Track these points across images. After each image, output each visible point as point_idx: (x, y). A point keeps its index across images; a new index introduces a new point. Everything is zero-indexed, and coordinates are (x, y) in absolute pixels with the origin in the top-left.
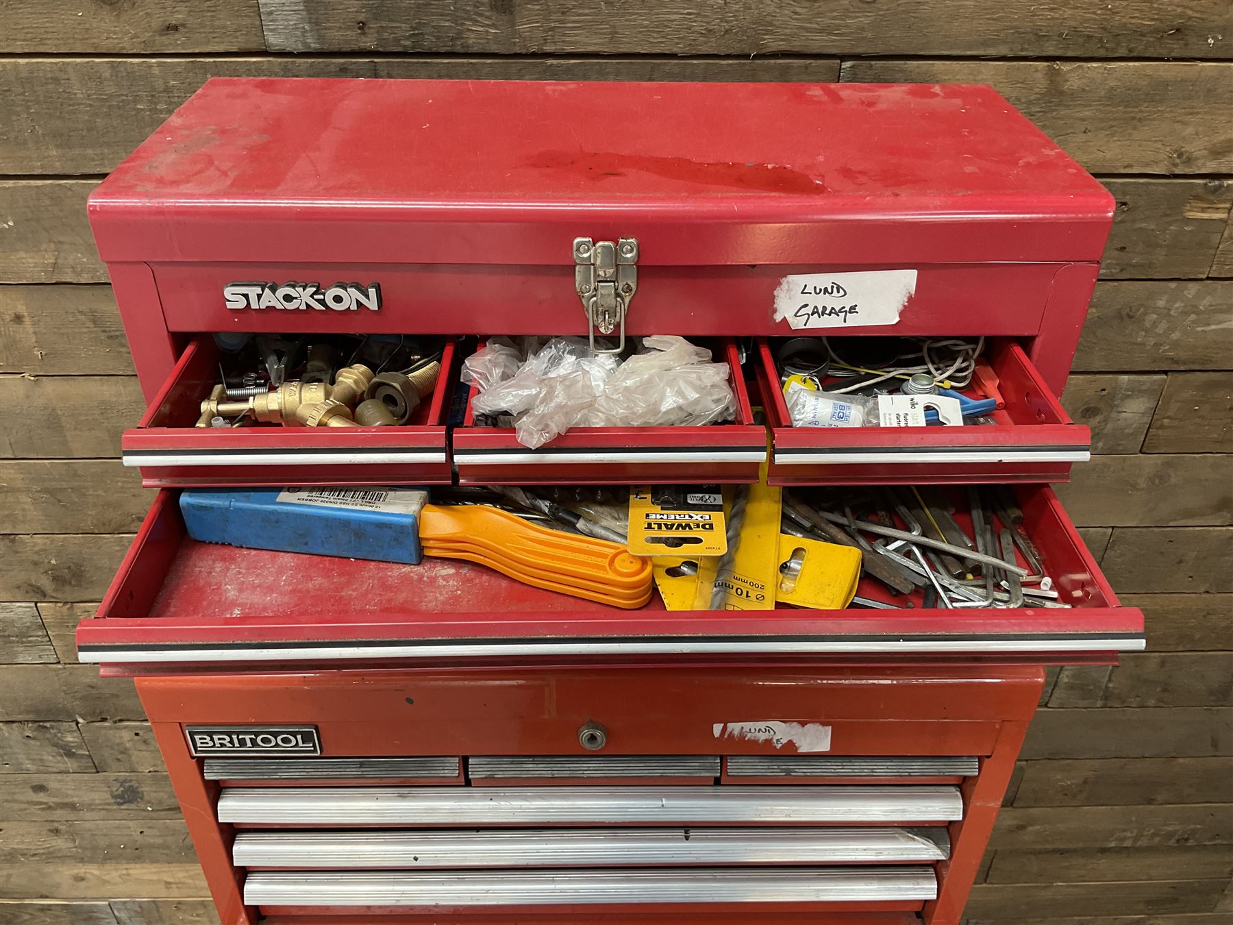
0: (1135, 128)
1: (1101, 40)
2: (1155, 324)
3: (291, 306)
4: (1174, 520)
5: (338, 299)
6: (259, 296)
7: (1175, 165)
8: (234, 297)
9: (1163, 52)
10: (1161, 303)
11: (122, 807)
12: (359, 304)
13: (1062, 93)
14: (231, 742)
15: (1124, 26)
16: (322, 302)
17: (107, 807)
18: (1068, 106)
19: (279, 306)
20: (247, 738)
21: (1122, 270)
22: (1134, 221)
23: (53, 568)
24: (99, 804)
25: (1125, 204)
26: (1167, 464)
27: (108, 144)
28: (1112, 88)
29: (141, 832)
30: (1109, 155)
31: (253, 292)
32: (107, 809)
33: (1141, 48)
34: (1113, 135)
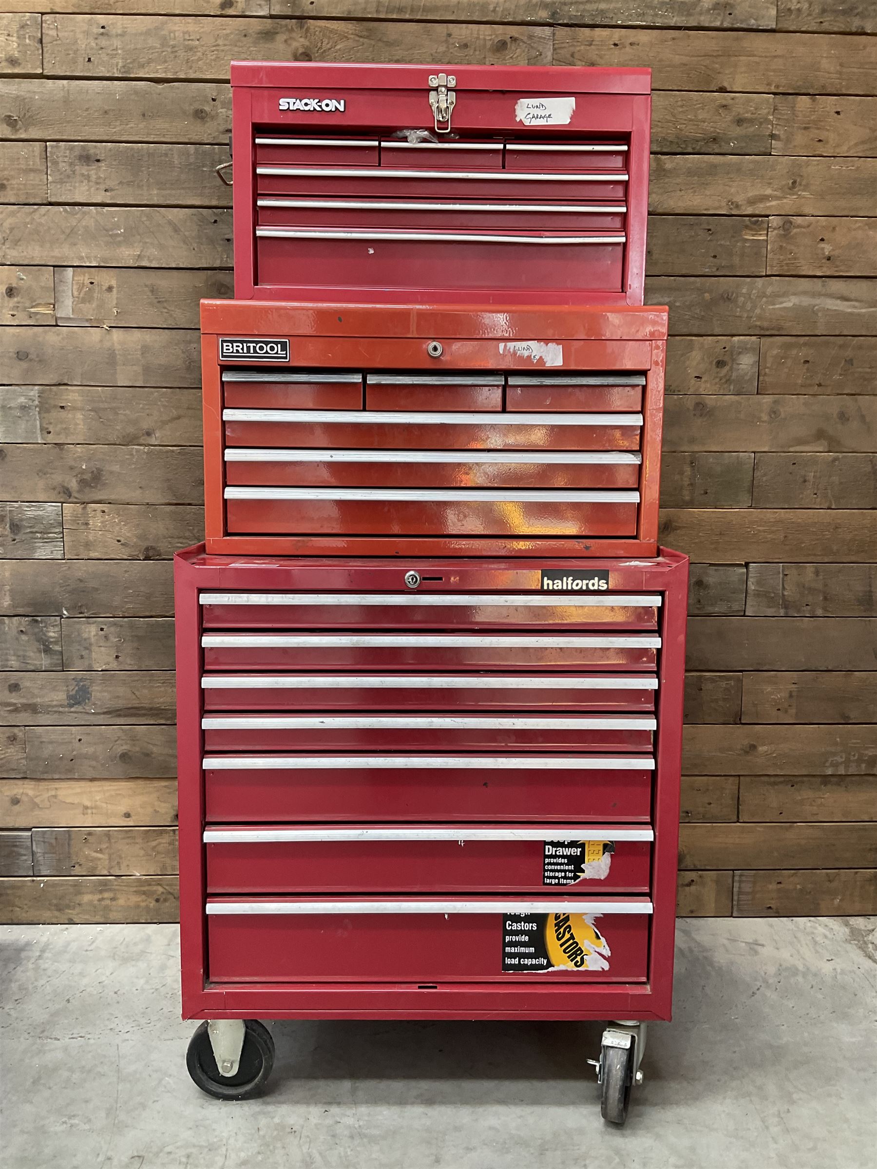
0: (705, 189)
1: (677, 143)
2: (744, 303)
3: (307, 108)
4: (792, 446)
5: (327, 105)
6: (294, 103)
7: (731, 209)
8: (284, 104)
9: (710, 150)
10: (744, 291)
11: (72, 709)
12: (336, 108)
13: (664, 170)
14: (242, 349)
15: (687, 137)
16: (320, 106)
17: (61, 709)
18: (668, 177)
19: (302, 109)
20: (252, 345)
21: (718, 269)
22: (717, 241)
24: (56, 706)
25: (709, 230)
26: (775, 402)
28: (689, 168)
29: (80, 740)
30: (695, 203)
31: (292, 101)
32: (60, 712)
33: (698, 148)
34: (695, 192)
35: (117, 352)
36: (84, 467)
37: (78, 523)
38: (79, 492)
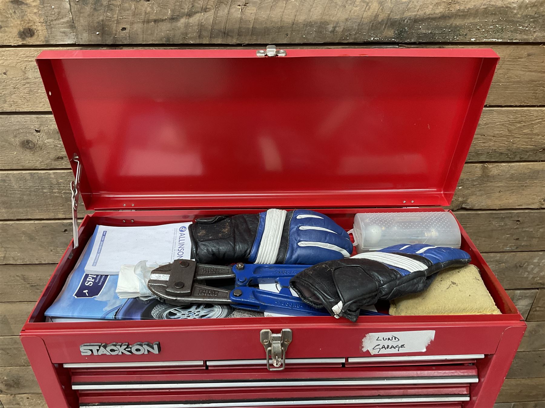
0: (523, 190)
1: (507, 155)
2: (533, 269)
3: (113, 353)
4: (542, 348)
5: (138, 350)
6: (98, 350)
7: (542, 204)
8: (85, 351)
9: (537, 159)
10: (536, 261)
12: (148, 351)
13: (488, 176)
15: (519, 148)
16: (130, 352)
18: (492, 182)
19: (108, 354)
21: (517, 248)
22: (523, 228)
23: (5, 381)
25: (519, 221)
26: (538, 326)
27: (29, 207)
28: (512, 174)
30: (511, 201)
31: (95, 349)
33: (526, 157)
34: (513, 193)
35: (8, 317)
36: (5, 378)
37: (13, 404)
38: (7, 390)
